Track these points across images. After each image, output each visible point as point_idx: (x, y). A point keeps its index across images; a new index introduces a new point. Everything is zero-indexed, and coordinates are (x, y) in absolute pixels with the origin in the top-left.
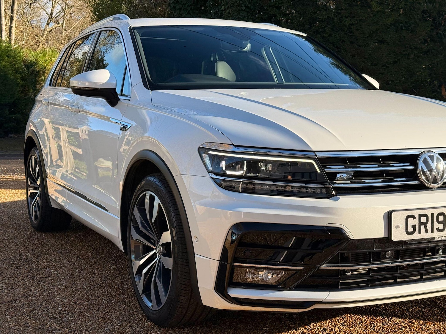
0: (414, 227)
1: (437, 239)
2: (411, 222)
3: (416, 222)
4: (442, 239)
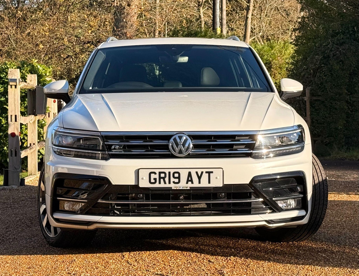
0: (155, 179)
1: (173, 188)
2: (153, 176)
3: (157, 176)
4: (178, 188)
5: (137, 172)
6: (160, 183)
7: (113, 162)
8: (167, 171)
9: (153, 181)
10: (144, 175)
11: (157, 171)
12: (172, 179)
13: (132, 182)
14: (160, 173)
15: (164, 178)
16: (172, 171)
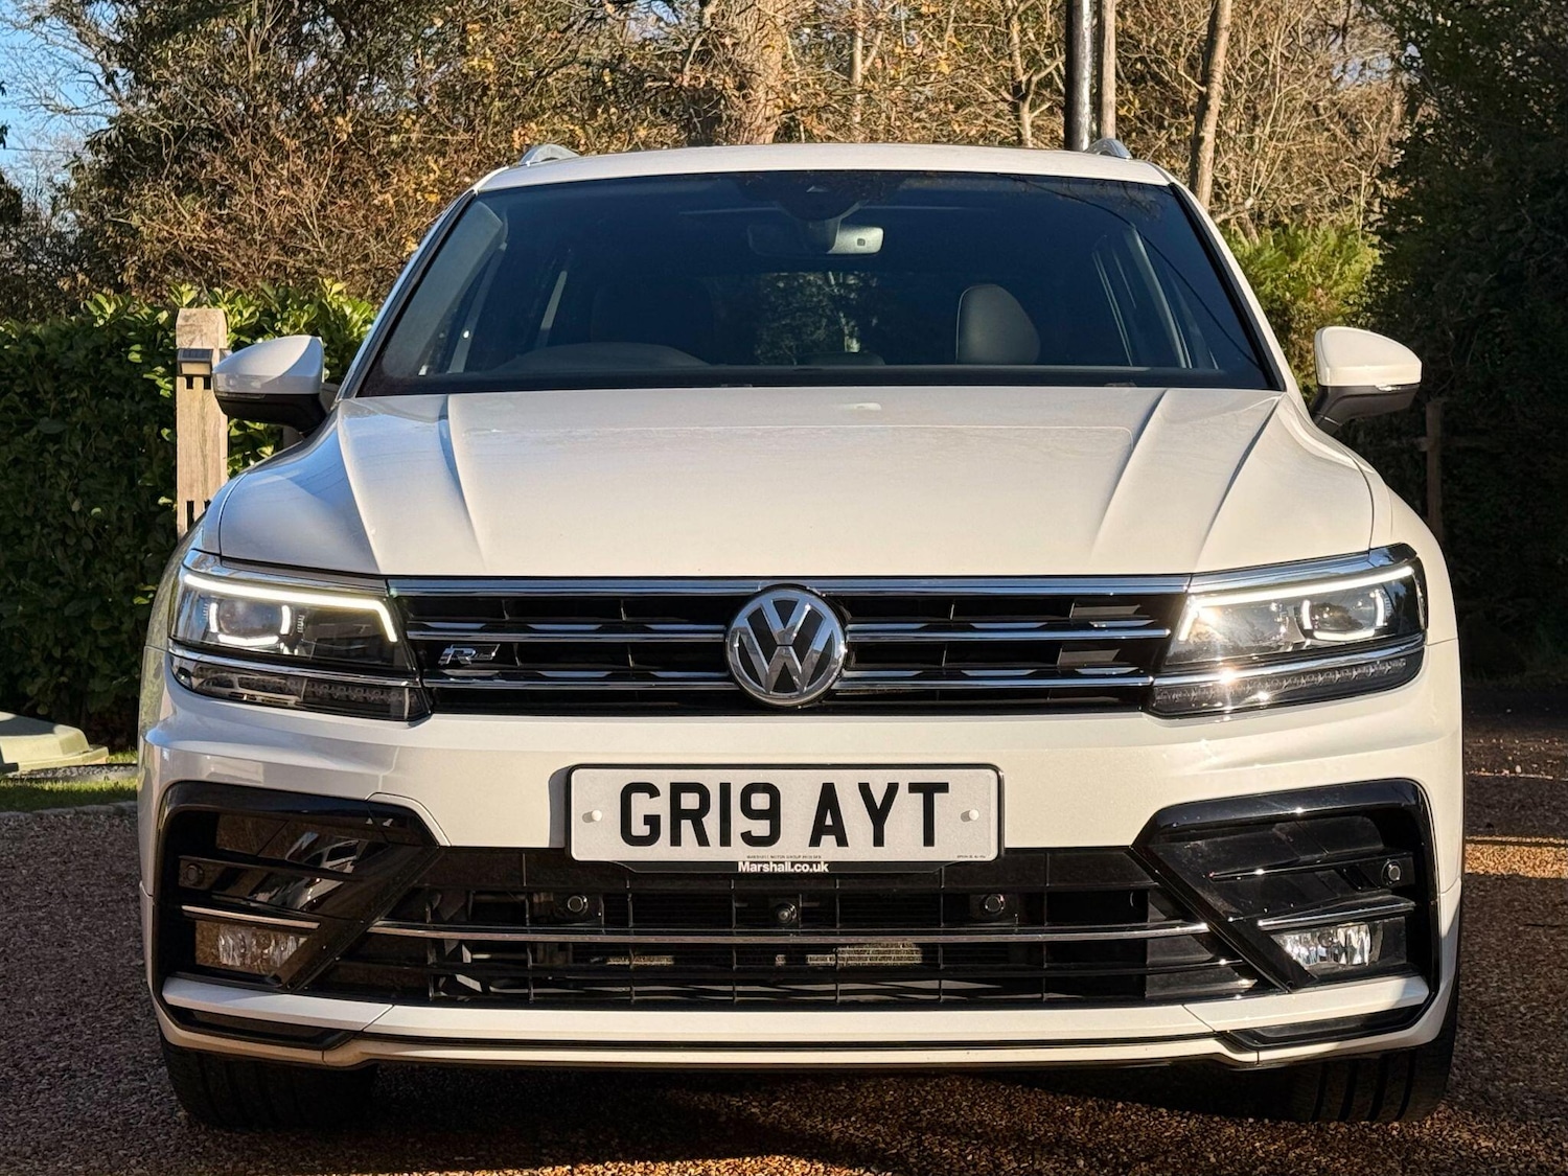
0: (652, 821)
1: (742, 868)
2: (641, 805)
3: (661, 806)
4: (767, 869)
5: (562, 786)
6: (676, 840)
7: (444, 728)
8: (712, 781)
9: (640, 829)
10: (596, 800)
11: (663, 780)
12: (740, 823)
13: (538, 836)
14: (677, 789)
15: (696, 817)
16: (739, 781)
